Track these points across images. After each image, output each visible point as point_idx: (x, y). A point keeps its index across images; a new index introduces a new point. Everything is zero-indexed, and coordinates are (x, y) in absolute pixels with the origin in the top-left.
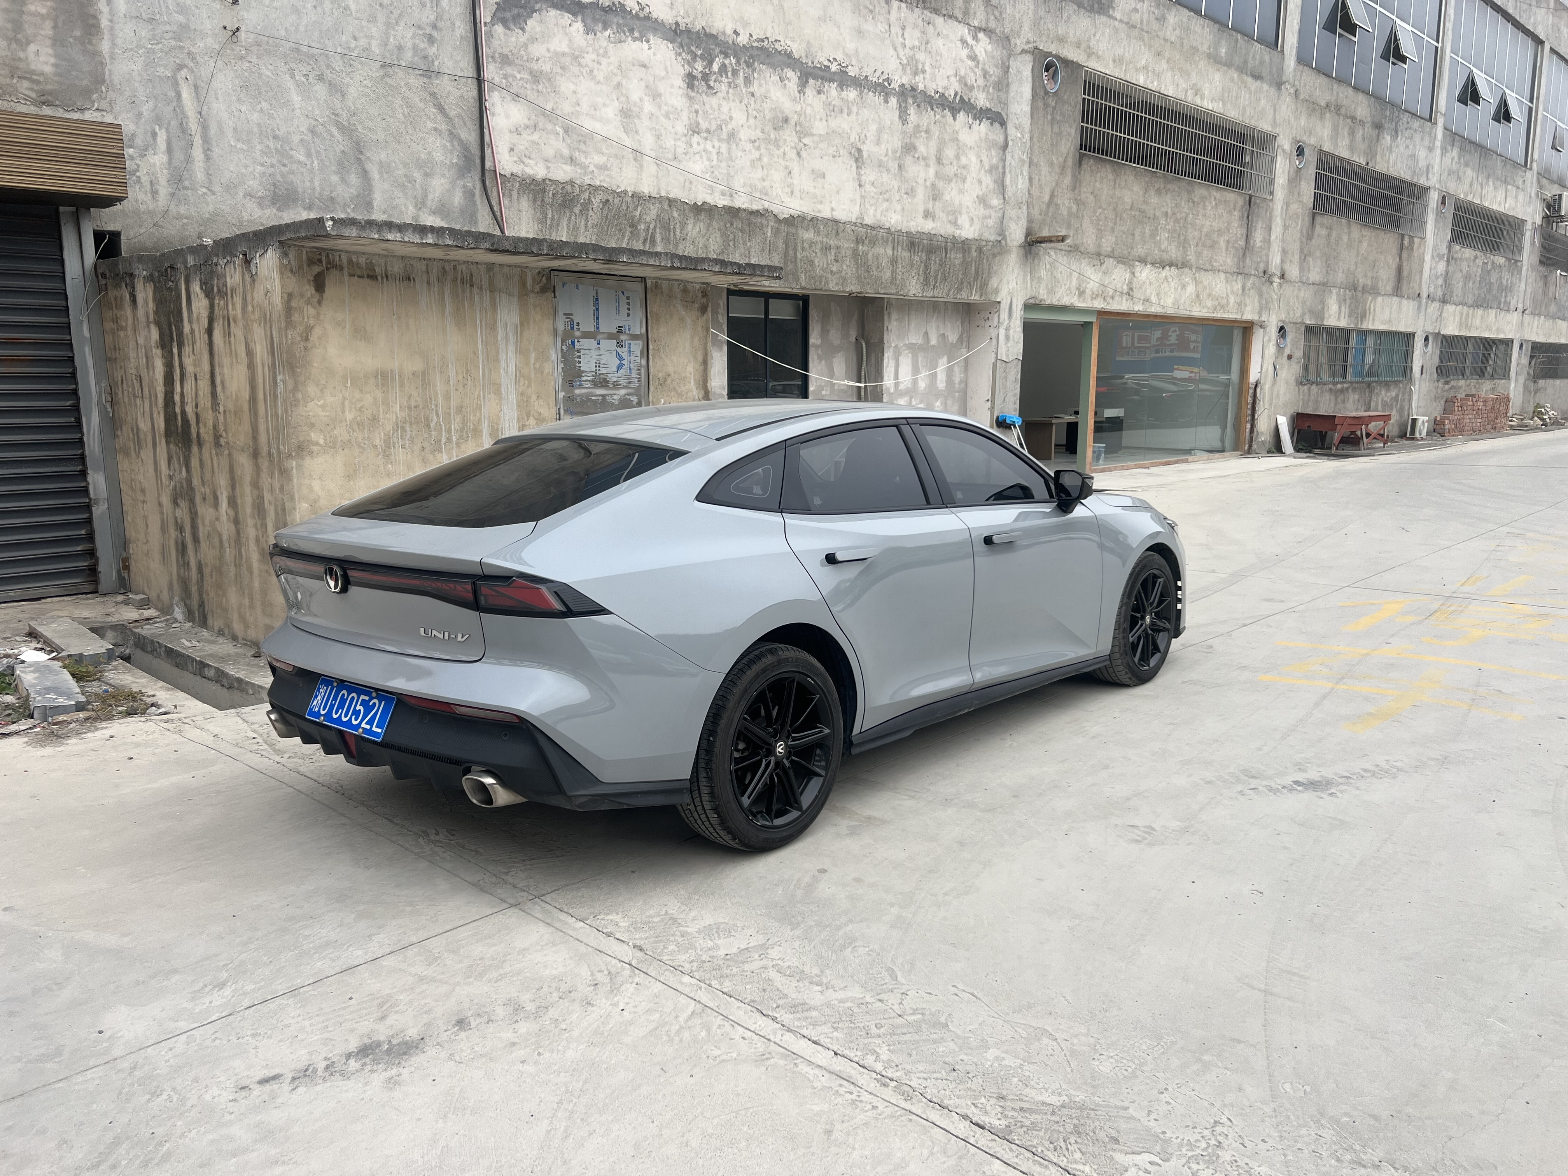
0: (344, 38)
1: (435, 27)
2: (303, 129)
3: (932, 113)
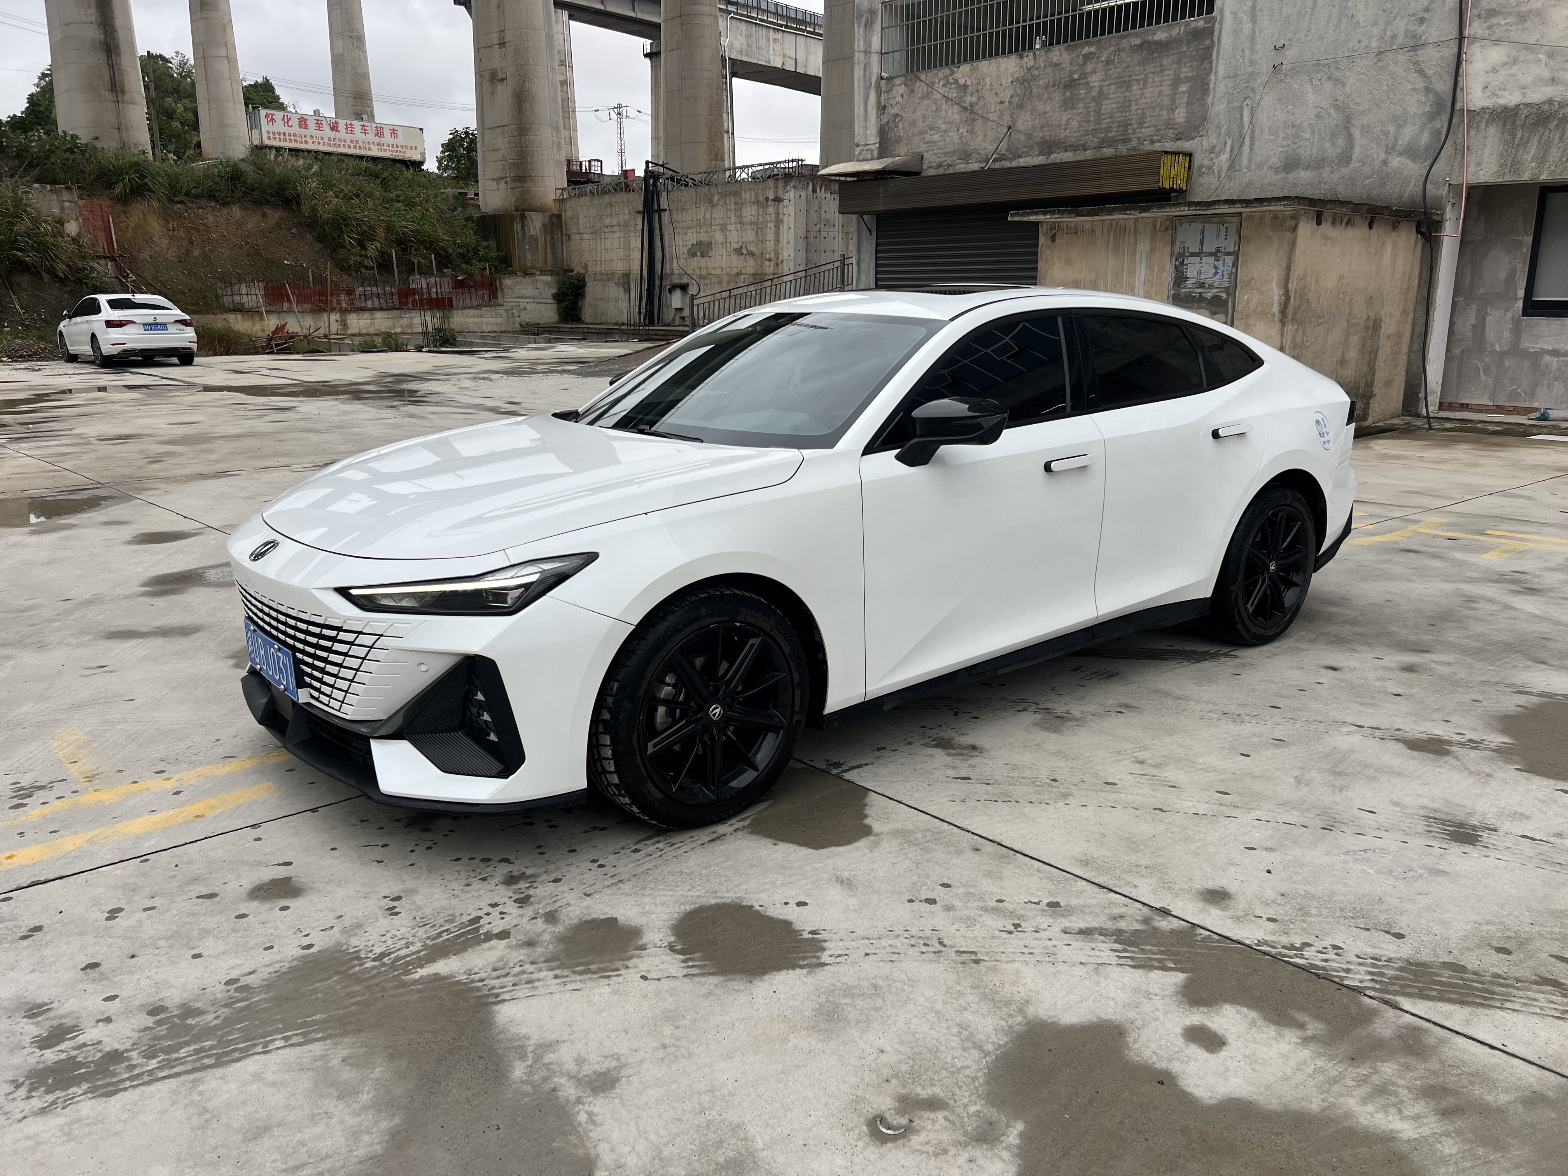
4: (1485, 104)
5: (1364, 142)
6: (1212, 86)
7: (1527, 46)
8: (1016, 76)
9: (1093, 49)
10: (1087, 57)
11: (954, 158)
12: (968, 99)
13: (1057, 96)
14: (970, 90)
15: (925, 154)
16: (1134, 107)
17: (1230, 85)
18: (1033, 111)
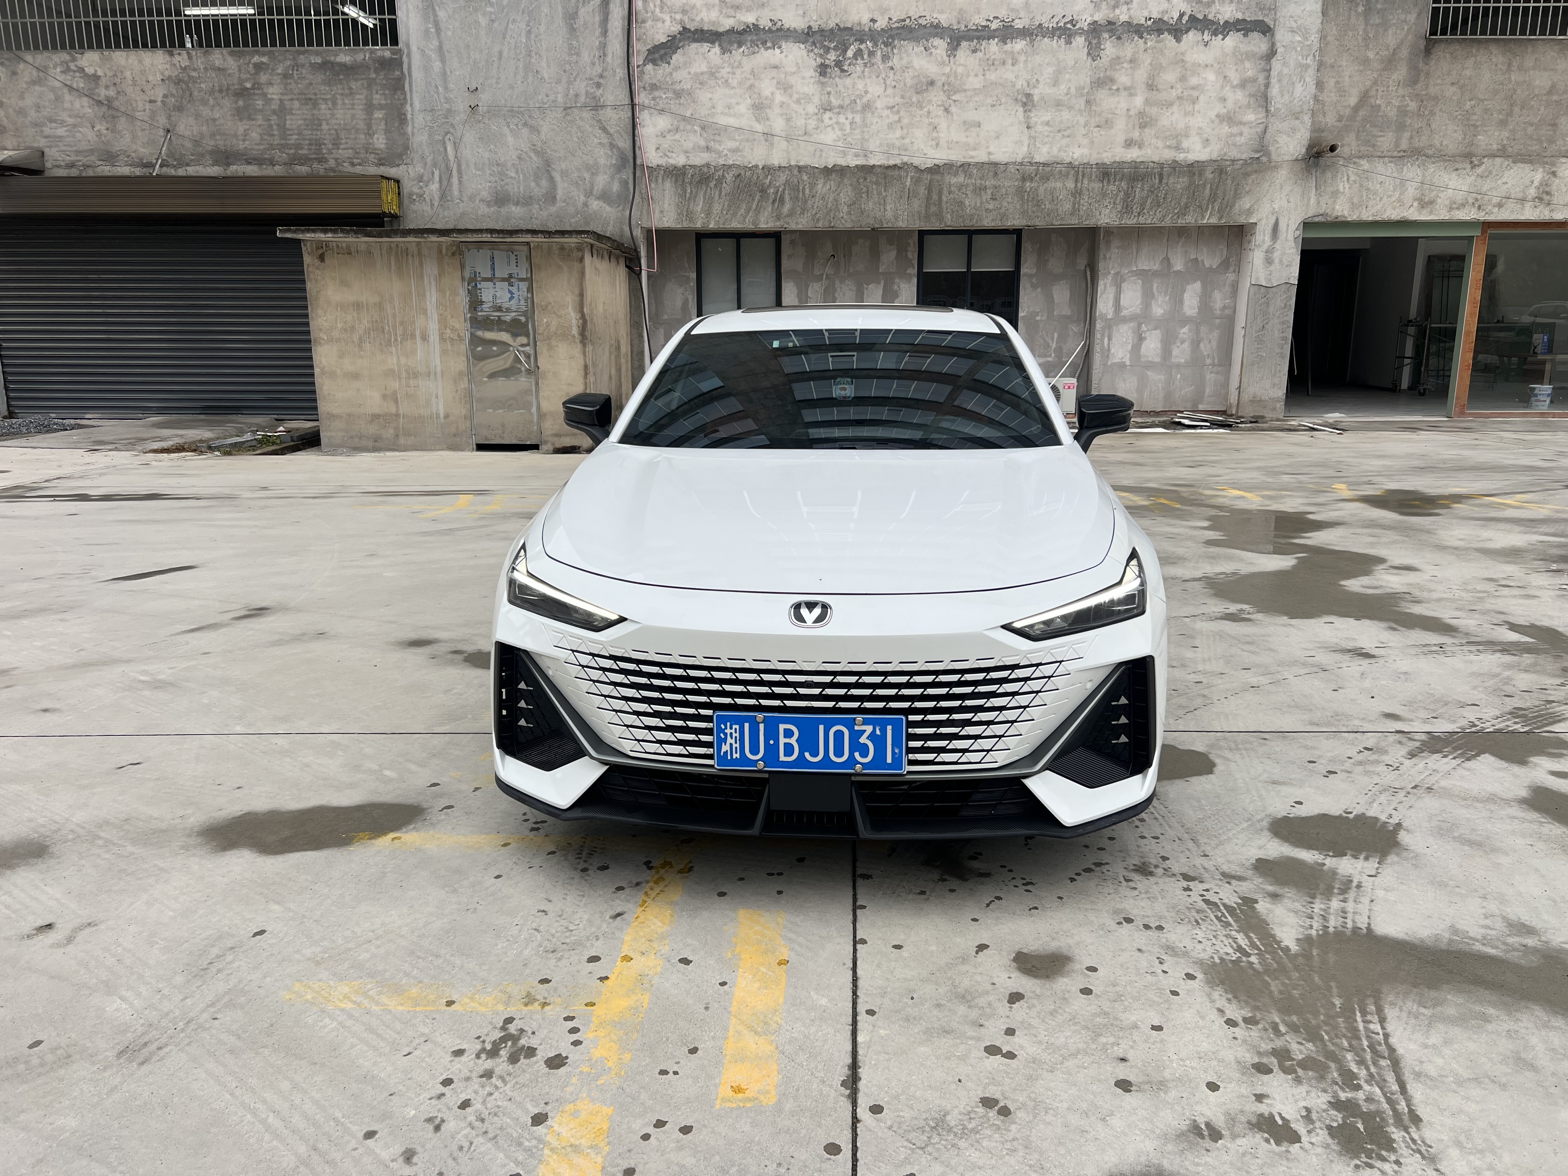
0: (540, 97)
1: (601, 76)
2: (513, 157)
3: (1141, 41)
4: (660, 163)
5: (566, 185)
6: (409, 116)
7: (684, 118)
8: (167, 73)
9: (264, 59)
10: (259, 67)
11: (93, 158)
12: (102, 93)
13: (227, 103)
14: (103, 82)
15: (47, 150)
16: (325, 126)
17: (429, 118)
18: (198, 116)
